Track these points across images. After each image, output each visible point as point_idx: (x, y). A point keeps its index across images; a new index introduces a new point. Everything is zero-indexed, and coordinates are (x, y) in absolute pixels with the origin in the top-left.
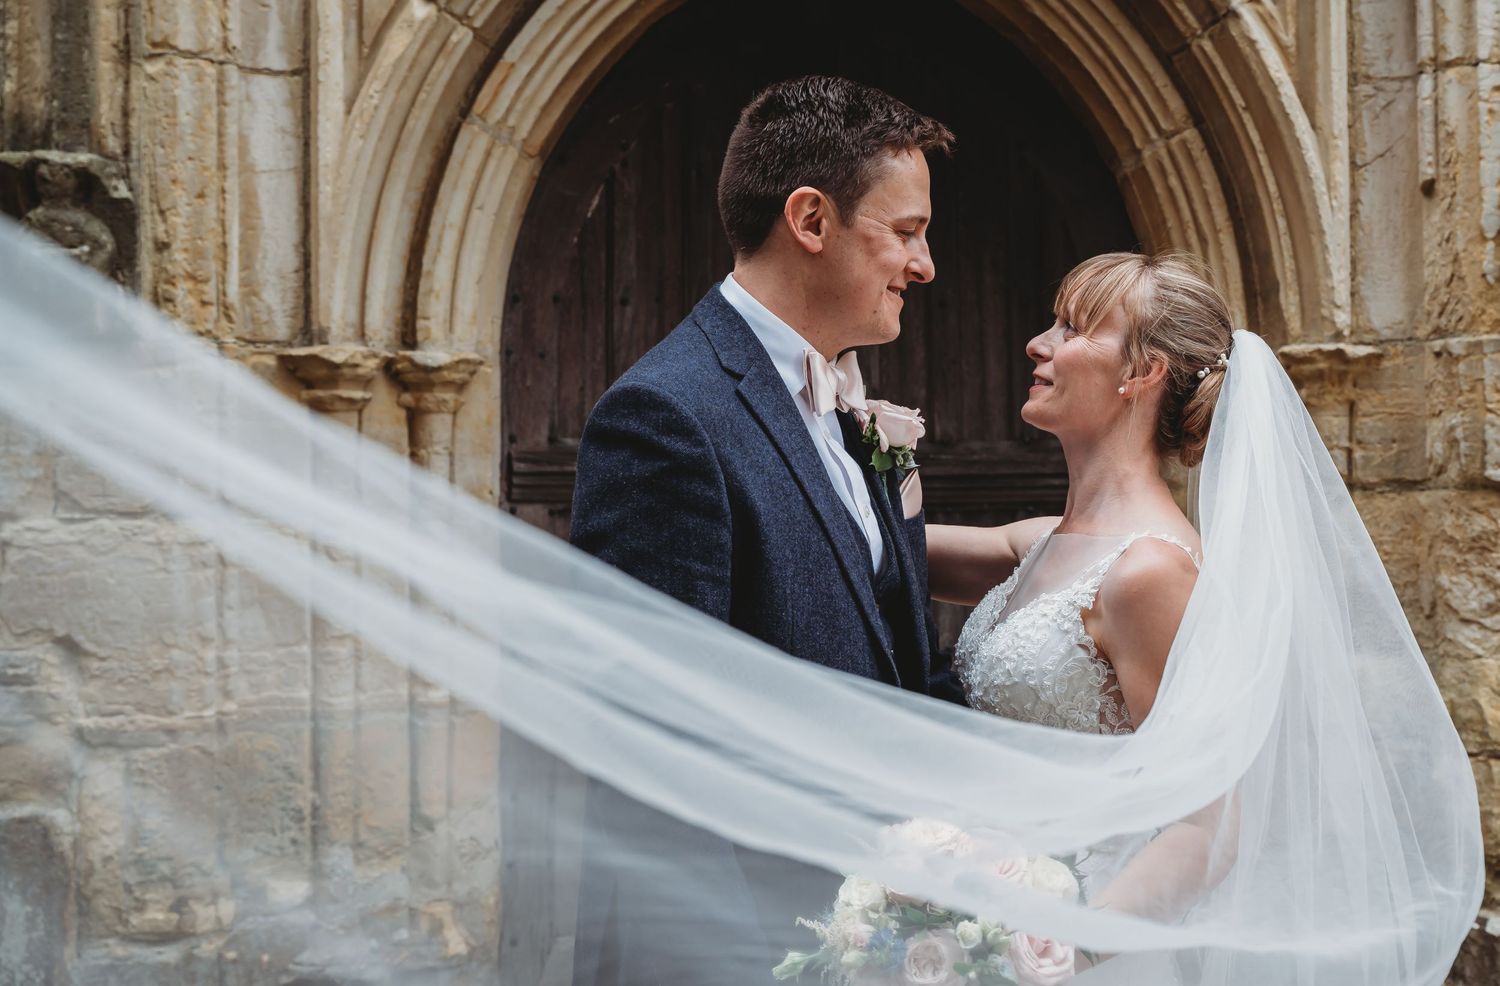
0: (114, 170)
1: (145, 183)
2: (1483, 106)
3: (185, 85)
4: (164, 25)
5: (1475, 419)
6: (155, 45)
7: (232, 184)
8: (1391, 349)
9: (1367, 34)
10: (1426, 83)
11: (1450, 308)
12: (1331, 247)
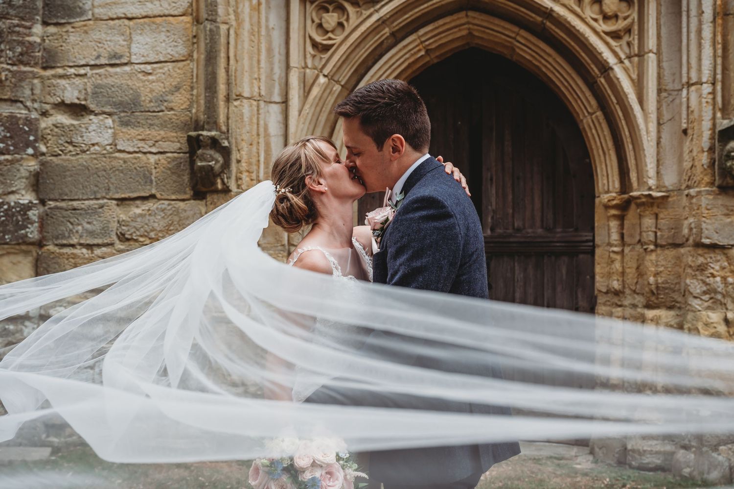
0: (224, 137)
1: (233, 141)
2: (704, 100)
3: (246, 109)
4: (240, 89)
5: (699, 220)
6: (237, 96)
7: (262, 140)
8: (672, 194)
9: (666, 73)
10: (685, 92)
11: (691, 178)
12: (647, 155)
